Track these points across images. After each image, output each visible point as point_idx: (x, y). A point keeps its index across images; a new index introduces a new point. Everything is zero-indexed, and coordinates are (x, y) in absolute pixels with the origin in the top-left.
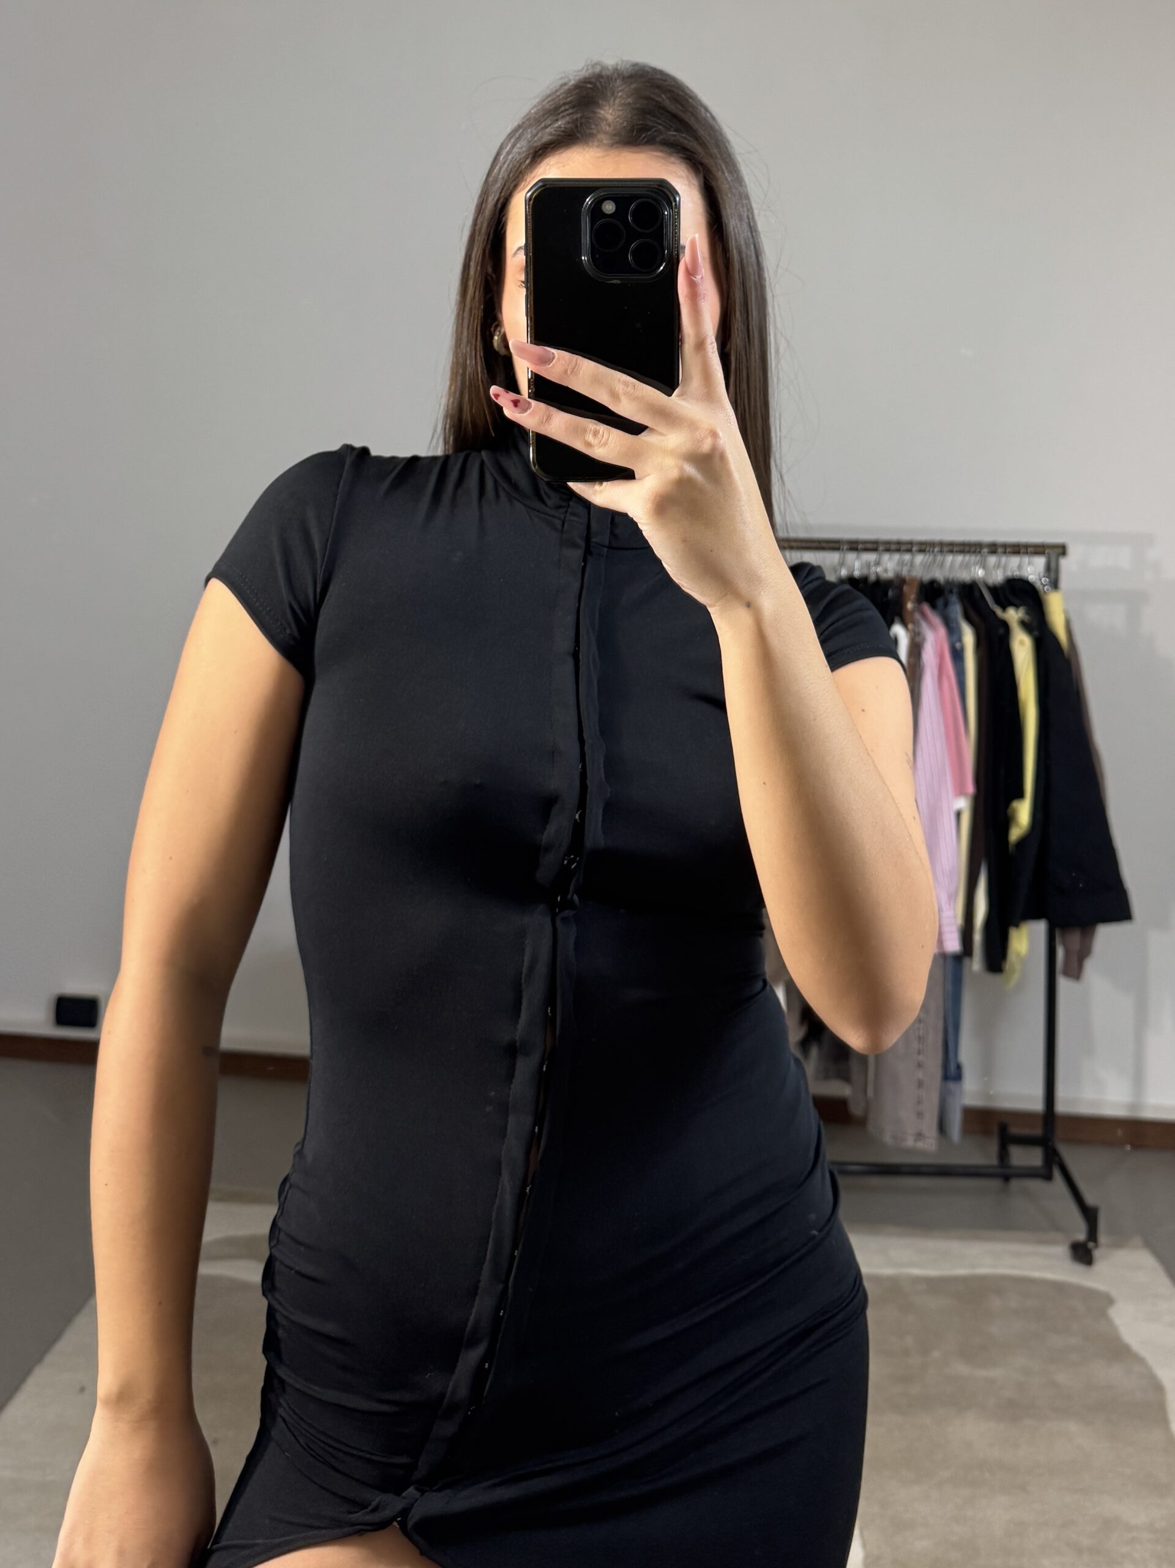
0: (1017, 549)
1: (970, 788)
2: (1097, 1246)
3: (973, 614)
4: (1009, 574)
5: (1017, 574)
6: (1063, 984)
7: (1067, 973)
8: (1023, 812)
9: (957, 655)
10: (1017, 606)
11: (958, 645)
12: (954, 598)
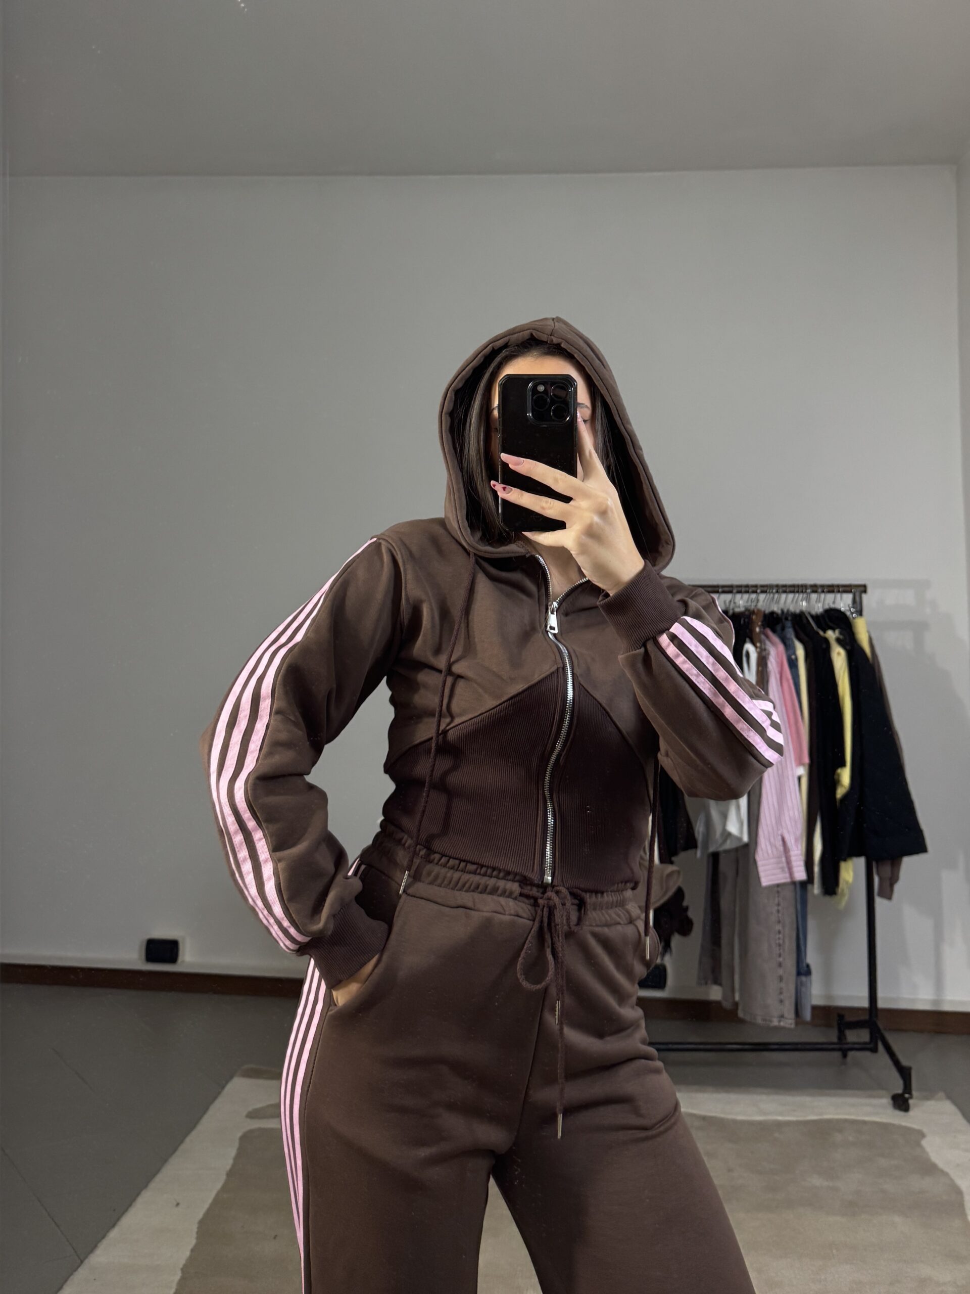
0: (832, 589)
1: (807, 760)
2: (911, 1097)
3: (802, 635)
4: (827, 607)
5: (832, 606)
6: (879, 902)
7: (881, 894)
8: (845, 776)
9: (793, 664)
10: (834, 629)
11: (793, 657)
12: (789, 624)
